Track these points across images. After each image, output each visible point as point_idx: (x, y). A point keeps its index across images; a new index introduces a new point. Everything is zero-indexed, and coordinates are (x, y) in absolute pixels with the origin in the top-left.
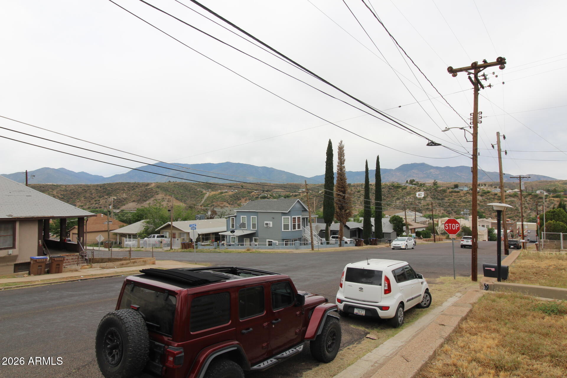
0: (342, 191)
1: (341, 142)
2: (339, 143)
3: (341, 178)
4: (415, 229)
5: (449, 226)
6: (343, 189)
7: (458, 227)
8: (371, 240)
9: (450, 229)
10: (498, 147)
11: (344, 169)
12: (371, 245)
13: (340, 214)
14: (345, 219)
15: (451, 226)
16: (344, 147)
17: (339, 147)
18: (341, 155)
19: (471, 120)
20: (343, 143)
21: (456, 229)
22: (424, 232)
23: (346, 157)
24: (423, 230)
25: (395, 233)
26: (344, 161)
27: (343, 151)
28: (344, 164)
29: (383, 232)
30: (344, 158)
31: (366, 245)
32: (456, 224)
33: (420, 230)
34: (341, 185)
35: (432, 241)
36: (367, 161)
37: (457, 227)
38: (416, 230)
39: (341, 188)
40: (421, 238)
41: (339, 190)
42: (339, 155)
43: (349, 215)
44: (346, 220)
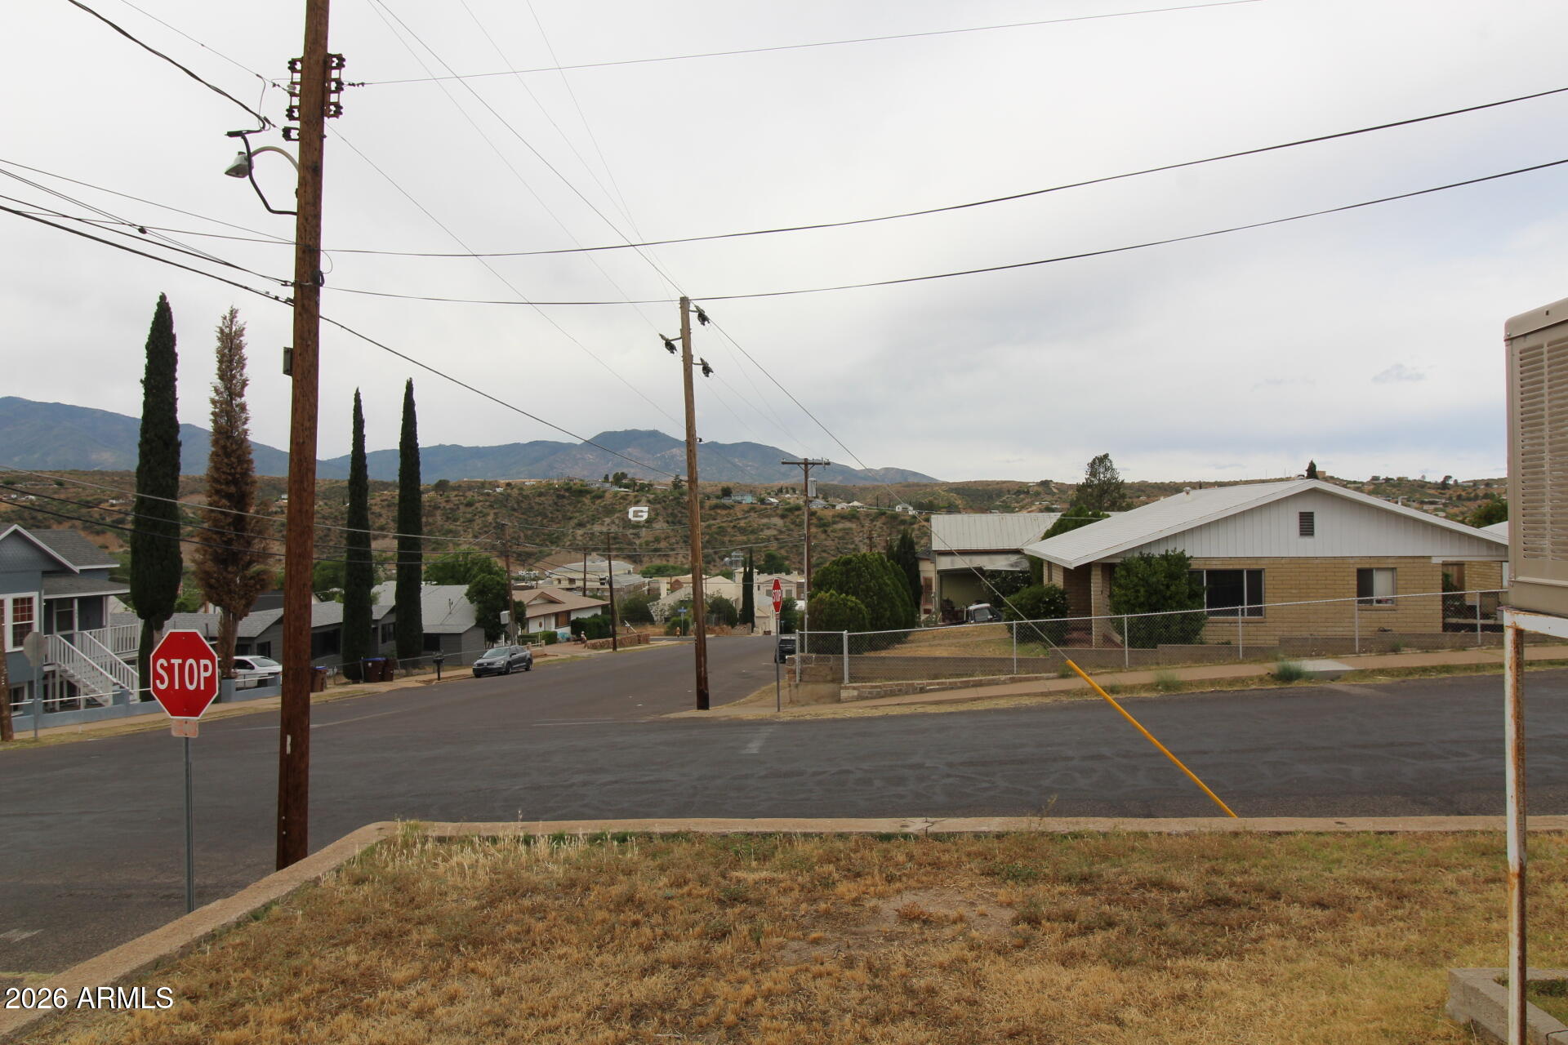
0: (229, 496)
1: (233, 314)
2: (225, 318)
3: (224, 447)
4: (568, 613)
5: (170, 669)
6: (232, 489)
7: (208, 674)
8: (370, 664)
9: (177, 687)
10: (683, 346)
11: (244, 416)
12: (367, 680)
13: (218, 580)
14: (241, 598)
15: (182, 667)
16: (242, 335)
17: (222, 331)
18: (231, 361)
19: (292, 95)
20: (240, 319)
21: (202, 688)
22: (597, 620)
23: (248, 372)
24: (596, 616)
25: (481, 632)
26: (244, 384)
27: (240, 347)
28: (241, 395)
29: (426, 630)
30: (241, 375)
31: (354, 683)
32: (203, 662)
33: (587, 615)
34: (224, 473)
35: (608, 648)
36: (357, 395)
37: (204, 674)
38: (573, 617)
39: (228, 483)
40: (581, 640)
41: (218, 492)
42: (221, 362)
43: (255, 585)
44: (244, 602)
